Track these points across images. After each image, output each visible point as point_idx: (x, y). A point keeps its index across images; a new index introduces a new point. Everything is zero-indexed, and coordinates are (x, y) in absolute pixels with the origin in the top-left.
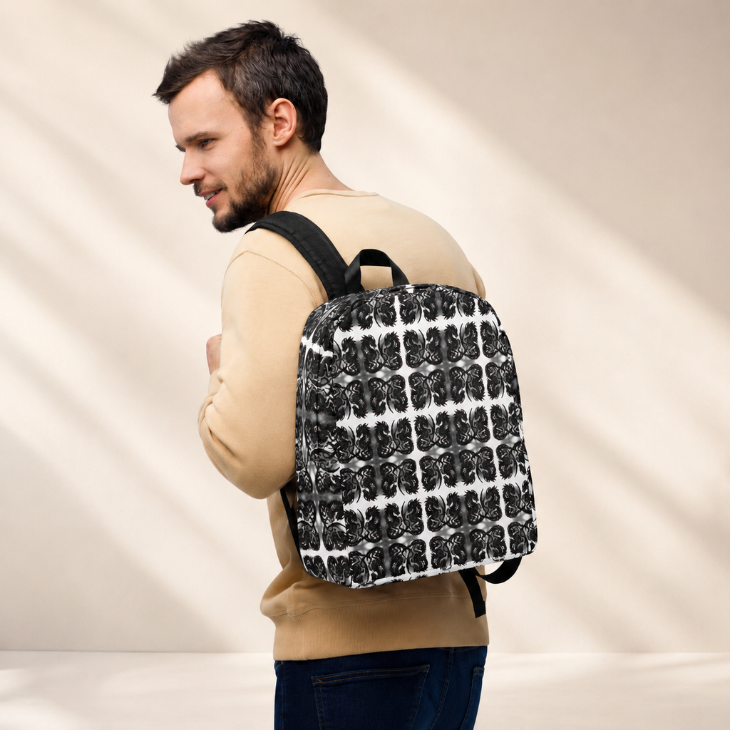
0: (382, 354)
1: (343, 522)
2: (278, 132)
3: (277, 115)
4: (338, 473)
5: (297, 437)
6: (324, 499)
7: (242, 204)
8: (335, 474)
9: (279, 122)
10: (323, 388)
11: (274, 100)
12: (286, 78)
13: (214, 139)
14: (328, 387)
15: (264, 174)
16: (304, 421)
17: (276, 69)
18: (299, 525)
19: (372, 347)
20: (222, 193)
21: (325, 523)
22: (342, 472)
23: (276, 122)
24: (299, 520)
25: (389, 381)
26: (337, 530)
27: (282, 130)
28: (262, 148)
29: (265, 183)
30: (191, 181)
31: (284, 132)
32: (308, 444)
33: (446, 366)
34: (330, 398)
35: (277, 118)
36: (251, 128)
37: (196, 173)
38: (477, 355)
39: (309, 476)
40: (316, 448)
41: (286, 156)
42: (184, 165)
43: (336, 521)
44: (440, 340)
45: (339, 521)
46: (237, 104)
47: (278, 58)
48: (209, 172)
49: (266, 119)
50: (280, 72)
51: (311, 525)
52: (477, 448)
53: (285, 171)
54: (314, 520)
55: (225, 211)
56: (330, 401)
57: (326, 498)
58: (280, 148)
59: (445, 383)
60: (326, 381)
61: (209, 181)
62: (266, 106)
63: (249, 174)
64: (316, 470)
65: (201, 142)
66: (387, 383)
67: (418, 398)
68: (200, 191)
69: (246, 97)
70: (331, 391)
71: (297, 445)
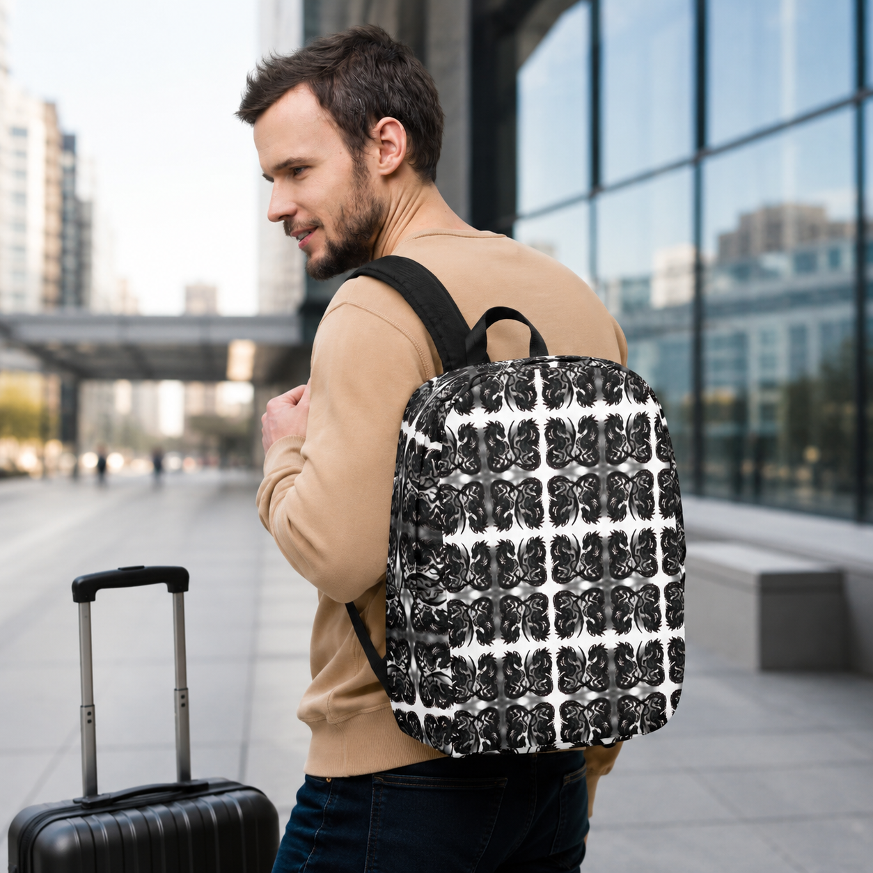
0: (513, 448)
1: (449, 672)
2: (384, 159)
3: (384, 138)
4: (444, 607)
5: (390, 554)
6: (422, 640)
7: (341, 246)
8: (440, 608)
9: (386, 145)
10: (427, 492)
11: (379, 119)
12: (394, 93)
13: (308, 167)
14: (435, 491)
15: (368, 209)
16: (399, 534)
17: (382, 84)
18: (389, 670)
19: (500, 439)
20: (317, 233)
21: (422, 672)
22: (450, 604)
23: (382, 146)
24: (389, 663)
25: (520, 485)
26: (439, 682)
27: (389, 156)
28: (366, 177)
29: (369, 220)
30: (280, 218)
31: (392, 158)
32: (402, 565)
33: (602, 470)
34: (436, 506)
35: (383, 142)
36: (352, 153)
37: (286, 208)
38: (648, 458)
39: (403, 608)
40: (414, 572)
41: (395, 188)
42: (272, 199)
43: (438, 669)
44: (597, 433)
45: (443, 671)
46: (335, 125)
47: (384, 69)
48: (302, 206)
49: (370, 143)
50: (386, 86)
51: (405, 671)
52: (638, 584)
53: (393, 207)
54: (408, 666)
55: (321, 254)
56: (436, 510)
57: (426, 638)
58: (387, 178)
59: (600, 492)
60: (432, 483)
61: (301, 218)
62: (370, 127)
63: (351, 210)
64: (412, 601)
65: (292, 170)
66: (516, 488)
67: (558, 511)
68: (292, 229)
69: (346, 117)
70: (439, 497)
71: (388, 566)
